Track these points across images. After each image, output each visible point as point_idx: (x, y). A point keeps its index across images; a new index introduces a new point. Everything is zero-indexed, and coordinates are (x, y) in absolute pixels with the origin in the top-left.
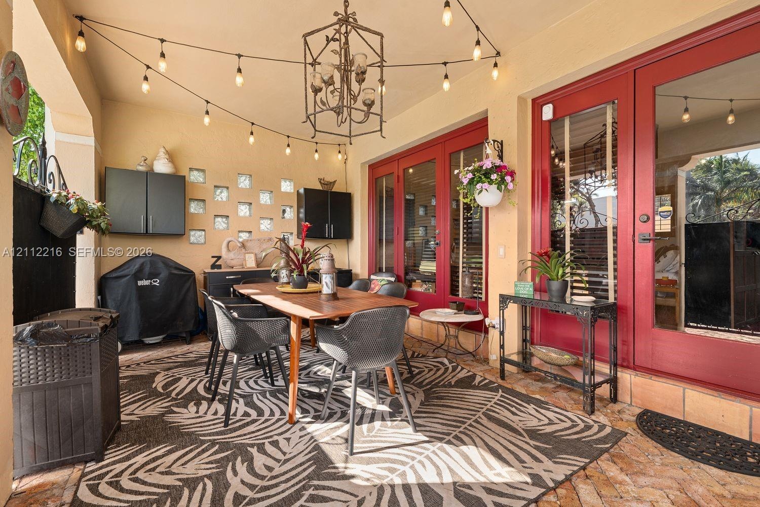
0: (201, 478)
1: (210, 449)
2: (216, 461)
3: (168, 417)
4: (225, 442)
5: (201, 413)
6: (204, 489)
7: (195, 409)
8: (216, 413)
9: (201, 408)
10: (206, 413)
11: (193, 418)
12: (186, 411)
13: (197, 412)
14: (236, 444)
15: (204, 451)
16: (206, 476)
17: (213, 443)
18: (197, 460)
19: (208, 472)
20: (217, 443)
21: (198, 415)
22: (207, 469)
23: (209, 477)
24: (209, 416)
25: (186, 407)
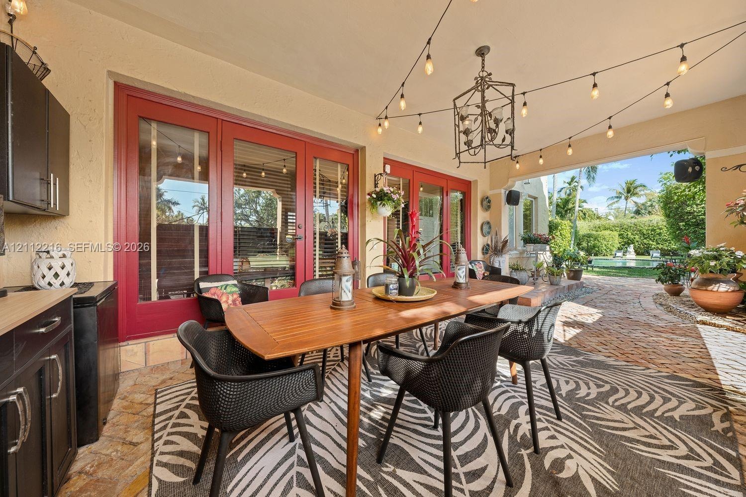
0: (613, 406)
1: (592, 416)
2: (595, 407)
3: (611, 486)
4: (575, 411)
5: (567, 452)
6: (616, 400)
7: (568, 463)
8: (553, 437)
9: (562, 456)
10: (562, 446)
11: (580, 455)
12: (581, 472)
13: (569, 457)
14: (569, 404)
15: (598, 419)
16: (609, 405)
17: (584, 417)
18: (608, 417)
19: (605, 405)
20: (581, 415)
21: (573, 453)
22: (605, 407)
23: (607, 403)
24: (562, 440)
25: (576, 478)
